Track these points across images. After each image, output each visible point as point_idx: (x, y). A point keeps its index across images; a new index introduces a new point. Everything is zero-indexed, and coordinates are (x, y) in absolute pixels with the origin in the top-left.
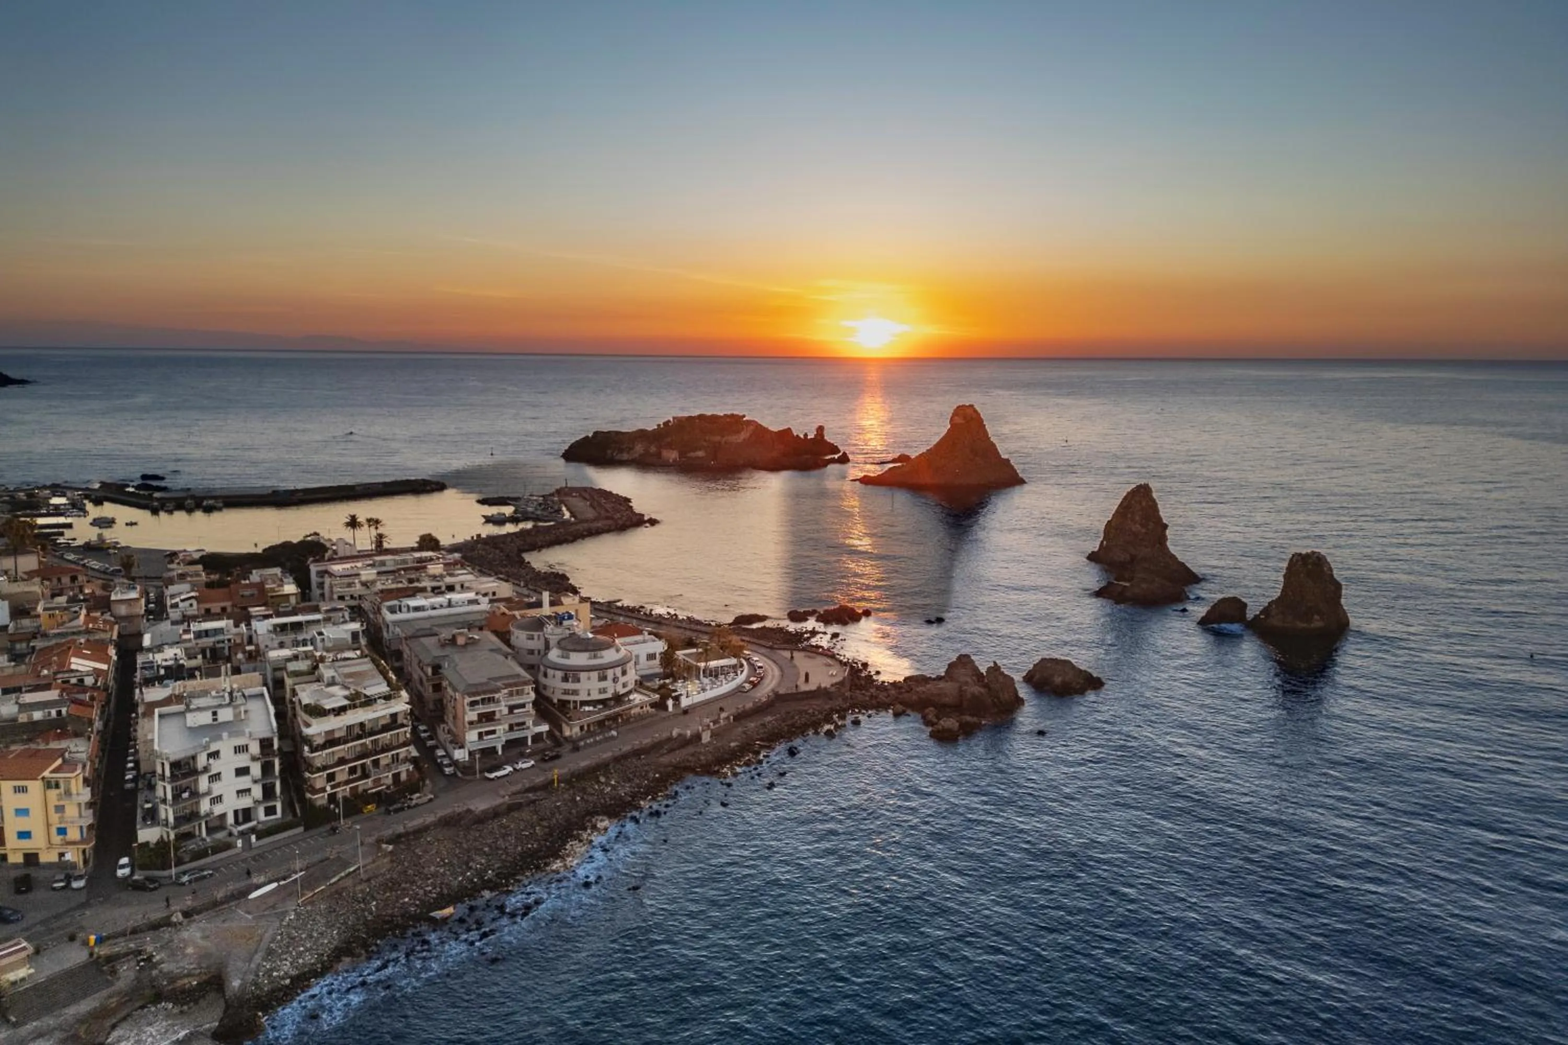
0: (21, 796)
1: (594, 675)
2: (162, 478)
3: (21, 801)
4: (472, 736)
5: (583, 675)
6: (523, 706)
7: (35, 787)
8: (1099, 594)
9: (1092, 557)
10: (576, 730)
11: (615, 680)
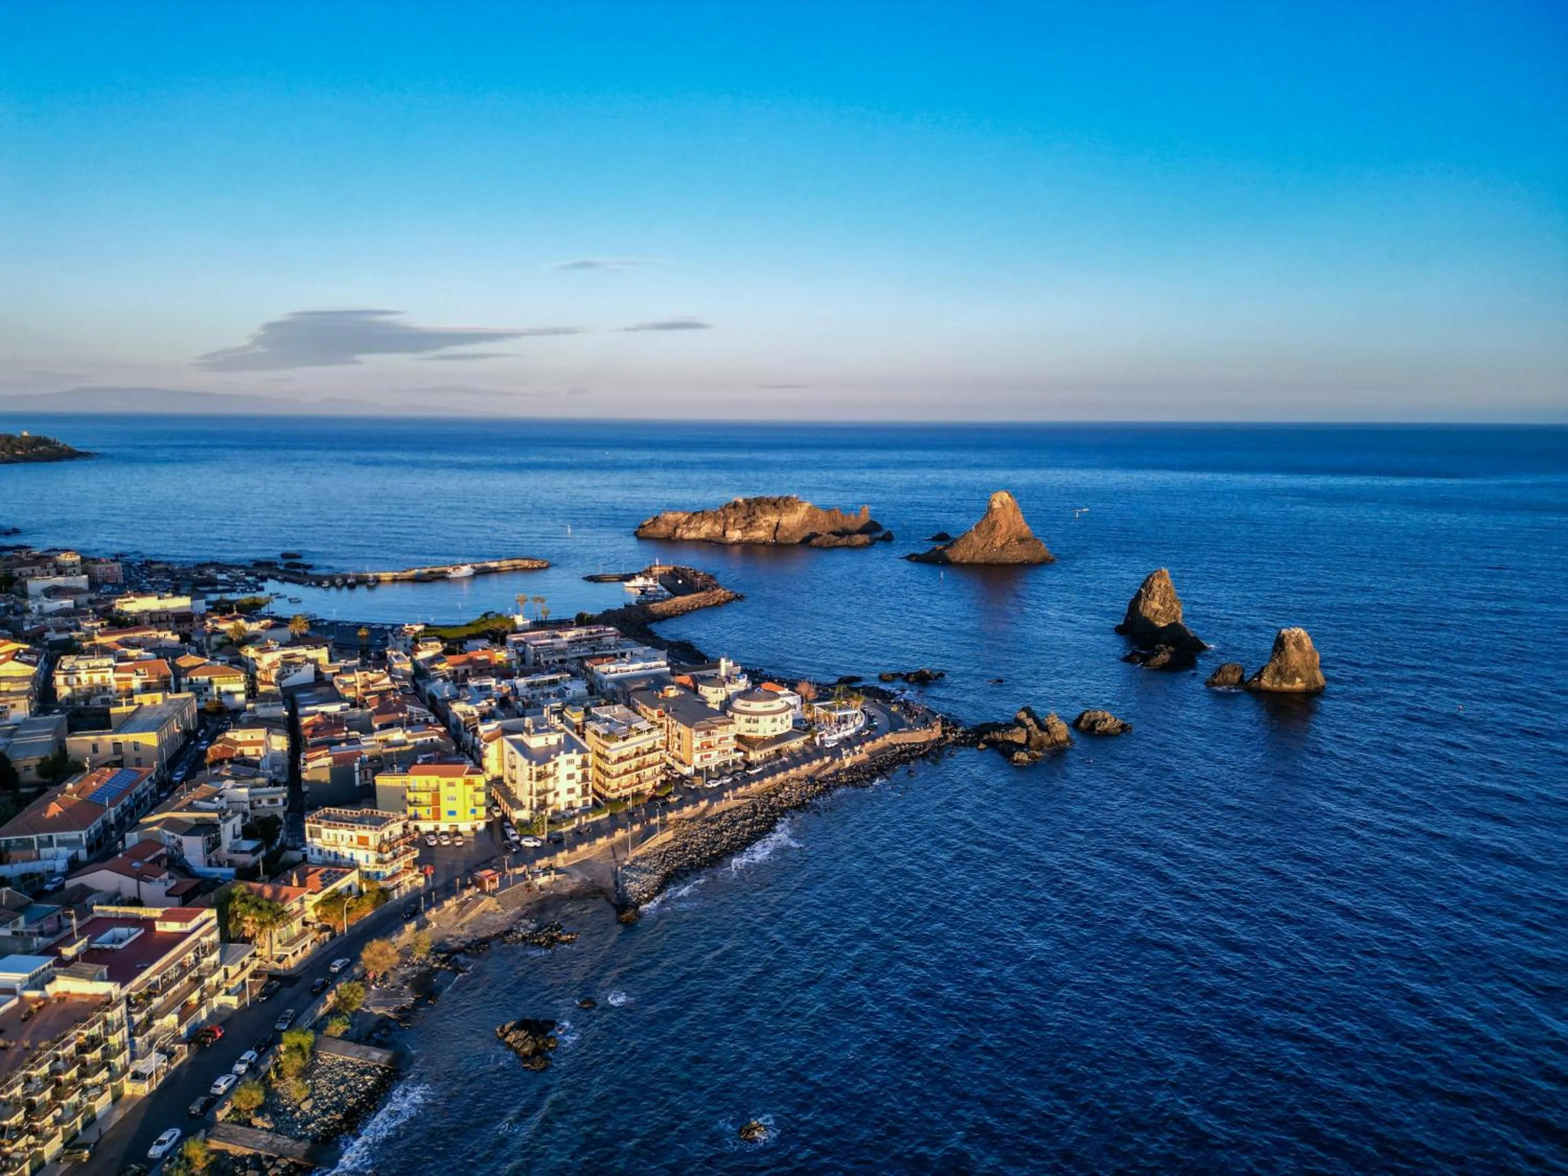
0: (451, 788)
1: (770, 718)
2: (300, 557)
3: (451, 791)
4: (696, 758)
5: (761, 718)
6: (727, 738)
7: (459, 781)
8: (1127, 659)
9: (1119, 630)
10: (758, 756)
11: (782, 722)
